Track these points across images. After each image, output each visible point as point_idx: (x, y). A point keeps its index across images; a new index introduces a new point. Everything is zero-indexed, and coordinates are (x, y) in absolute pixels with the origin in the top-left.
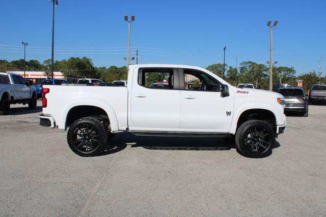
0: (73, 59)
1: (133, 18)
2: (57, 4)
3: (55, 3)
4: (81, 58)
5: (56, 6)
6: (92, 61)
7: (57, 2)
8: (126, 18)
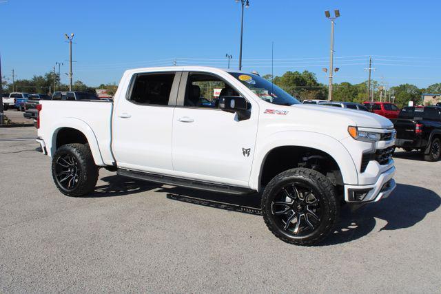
0: (290, 73)
1: (337, 14)
2: (248, 5)
3: (245, 3)
4: (301, 72)
5: (247, 7)
6: (316, 76)
7: (248, 2)
8: (328, 14)
